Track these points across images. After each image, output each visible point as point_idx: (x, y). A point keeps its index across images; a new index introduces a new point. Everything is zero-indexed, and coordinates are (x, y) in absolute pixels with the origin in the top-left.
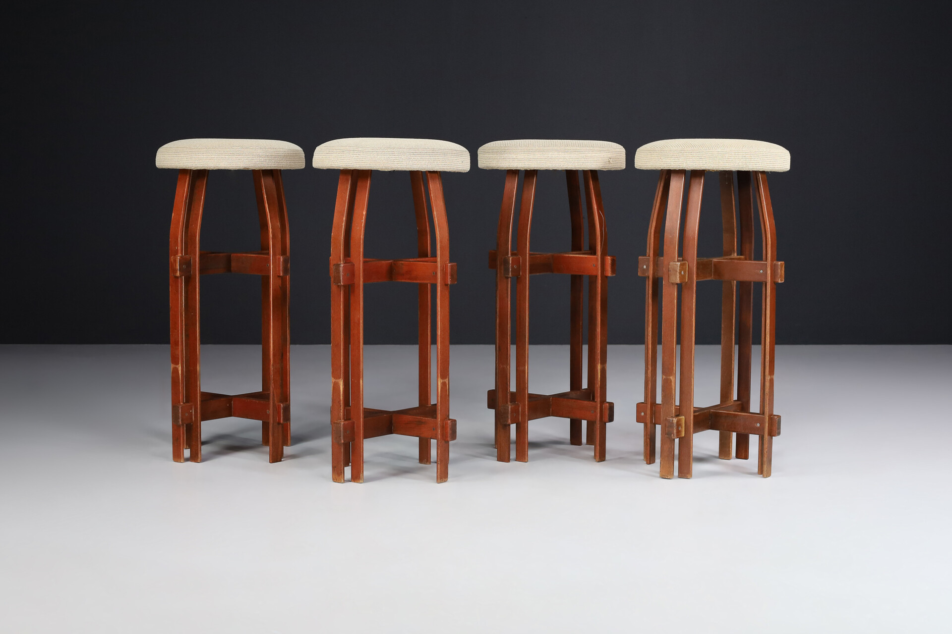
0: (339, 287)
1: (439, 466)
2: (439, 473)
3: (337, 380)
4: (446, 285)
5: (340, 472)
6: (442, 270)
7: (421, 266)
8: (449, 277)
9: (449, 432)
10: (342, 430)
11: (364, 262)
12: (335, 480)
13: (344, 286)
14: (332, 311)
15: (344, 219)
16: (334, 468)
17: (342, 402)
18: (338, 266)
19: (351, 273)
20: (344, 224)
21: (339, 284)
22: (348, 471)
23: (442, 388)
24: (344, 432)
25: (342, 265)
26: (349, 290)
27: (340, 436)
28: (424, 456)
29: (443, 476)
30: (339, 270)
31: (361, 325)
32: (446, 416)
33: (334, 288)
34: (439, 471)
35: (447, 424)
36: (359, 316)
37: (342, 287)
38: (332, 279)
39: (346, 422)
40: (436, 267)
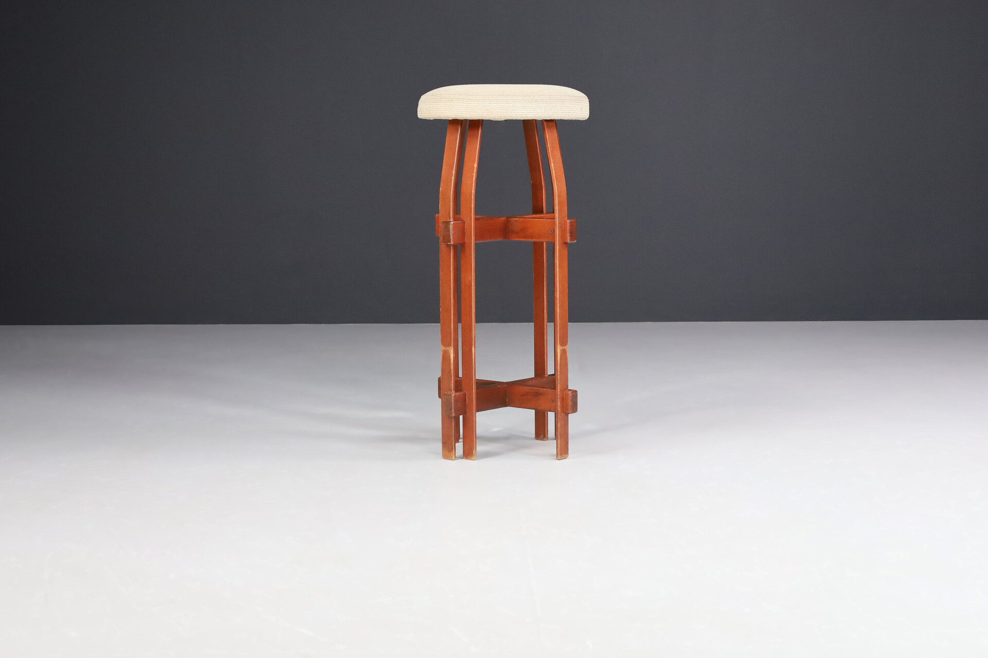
0: (449, 246)
1: (559, 441)
2: (559, 448)
3: (447, 348)
4: (566, 243)
5: (451, 448)
6: (561, 227)
7: (537, 223)
8: (568, 235)
9: (570, 403)
10: (453, 402)
11: (476, 219)
12: (445, 457)
13: (455, 246)
14: (441, 274)
15: (454, 172)
16: (444, 443)
17: (452, 372)
18: (447, 223)
19: (462, 232)
20: (453, 178)
21: (449, 243)
22: (459, 446)
23: (561, 355)
24: (455, 405)
25: (452, 223)
26: (460, 249)
27: (451, 409)
28: (541, 432)
29: (563, 451)
30: (449, 228)
31: (473, 287)
32: (565, 387)
33: (443, 247)
34: (559, 446)
35: (567, 395)
36: (471, 277)
37: (452, 247)
38: (441, 239)
39: (457, 394)
40: (554, 223)
